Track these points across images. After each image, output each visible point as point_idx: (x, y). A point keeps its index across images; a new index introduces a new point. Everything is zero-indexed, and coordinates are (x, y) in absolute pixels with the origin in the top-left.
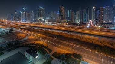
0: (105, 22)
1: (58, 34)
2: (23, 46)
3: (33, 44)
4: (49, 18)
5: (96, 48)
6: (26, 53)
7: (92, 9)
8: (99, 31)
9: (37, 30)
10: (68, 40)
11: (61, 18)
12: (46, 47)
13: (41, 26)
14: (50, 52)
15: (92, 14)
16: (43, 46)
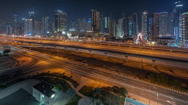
0: (161, 36)
1: (90, 56)
2: (29, 78)
3: (45, 74)
4: (73, 30)
5: (148, 76)
6: (34, 90)
7: (143, 16)
8: (152, 49)
9: (53, 50)
10: (104, 66)
11: (94, 30)
12: (69, 79)
13: (61, 43)
14: (76, 87)
15: (143, 23)
16: (65, 77)
